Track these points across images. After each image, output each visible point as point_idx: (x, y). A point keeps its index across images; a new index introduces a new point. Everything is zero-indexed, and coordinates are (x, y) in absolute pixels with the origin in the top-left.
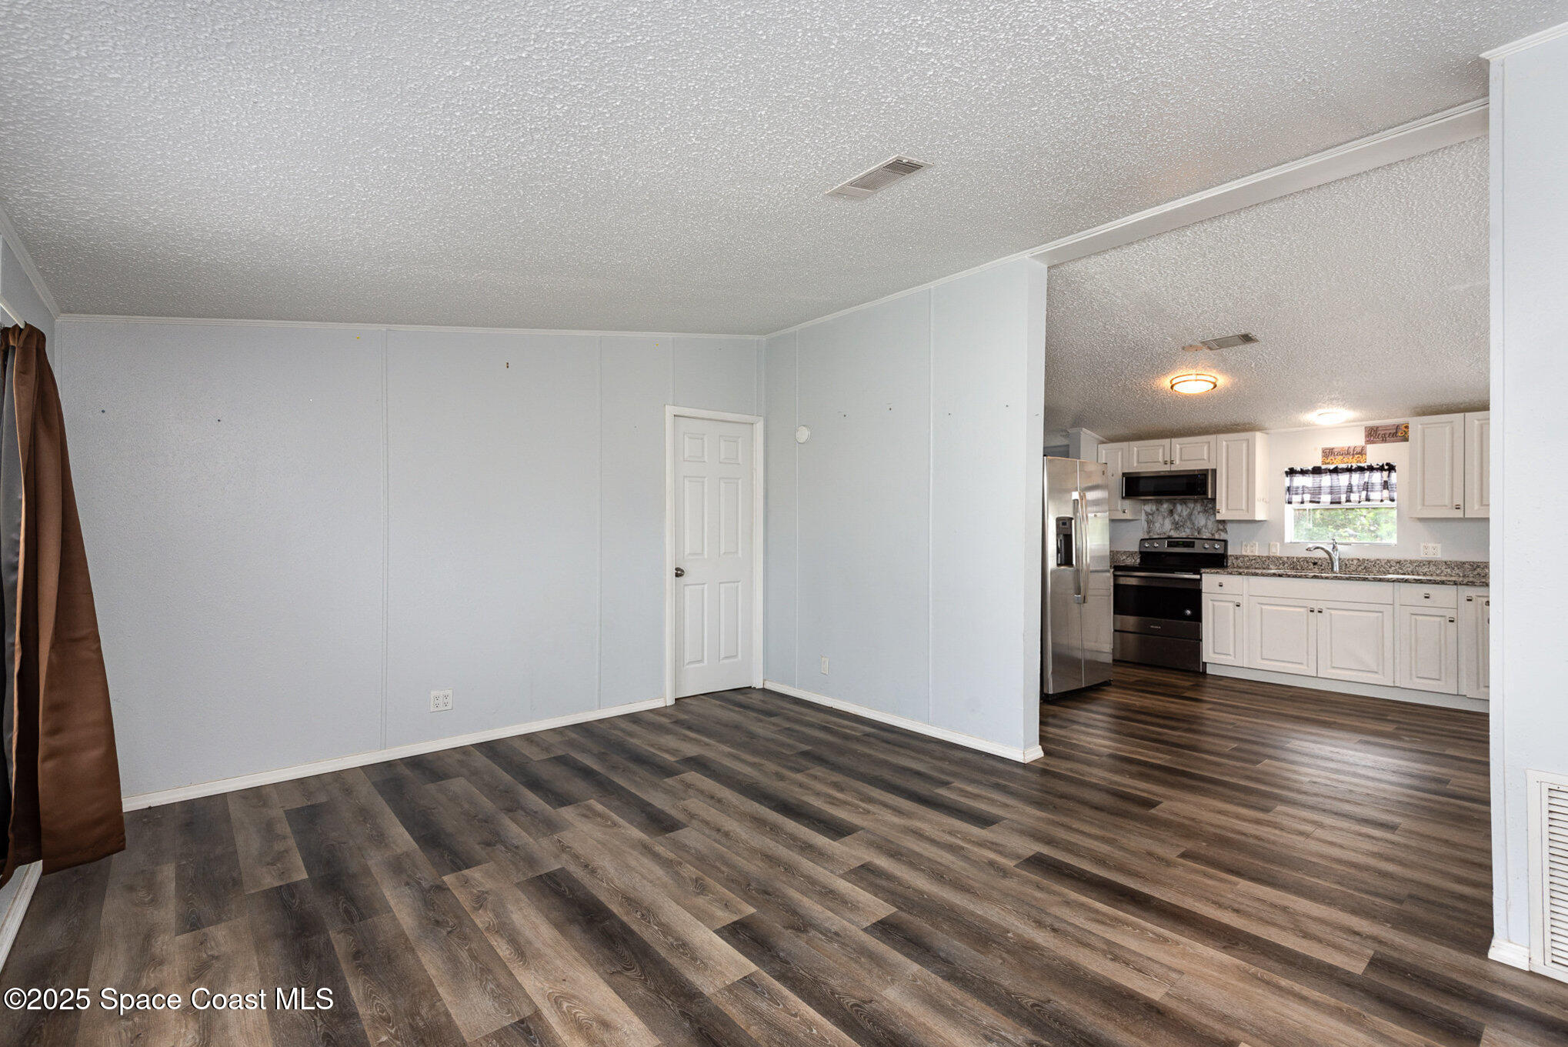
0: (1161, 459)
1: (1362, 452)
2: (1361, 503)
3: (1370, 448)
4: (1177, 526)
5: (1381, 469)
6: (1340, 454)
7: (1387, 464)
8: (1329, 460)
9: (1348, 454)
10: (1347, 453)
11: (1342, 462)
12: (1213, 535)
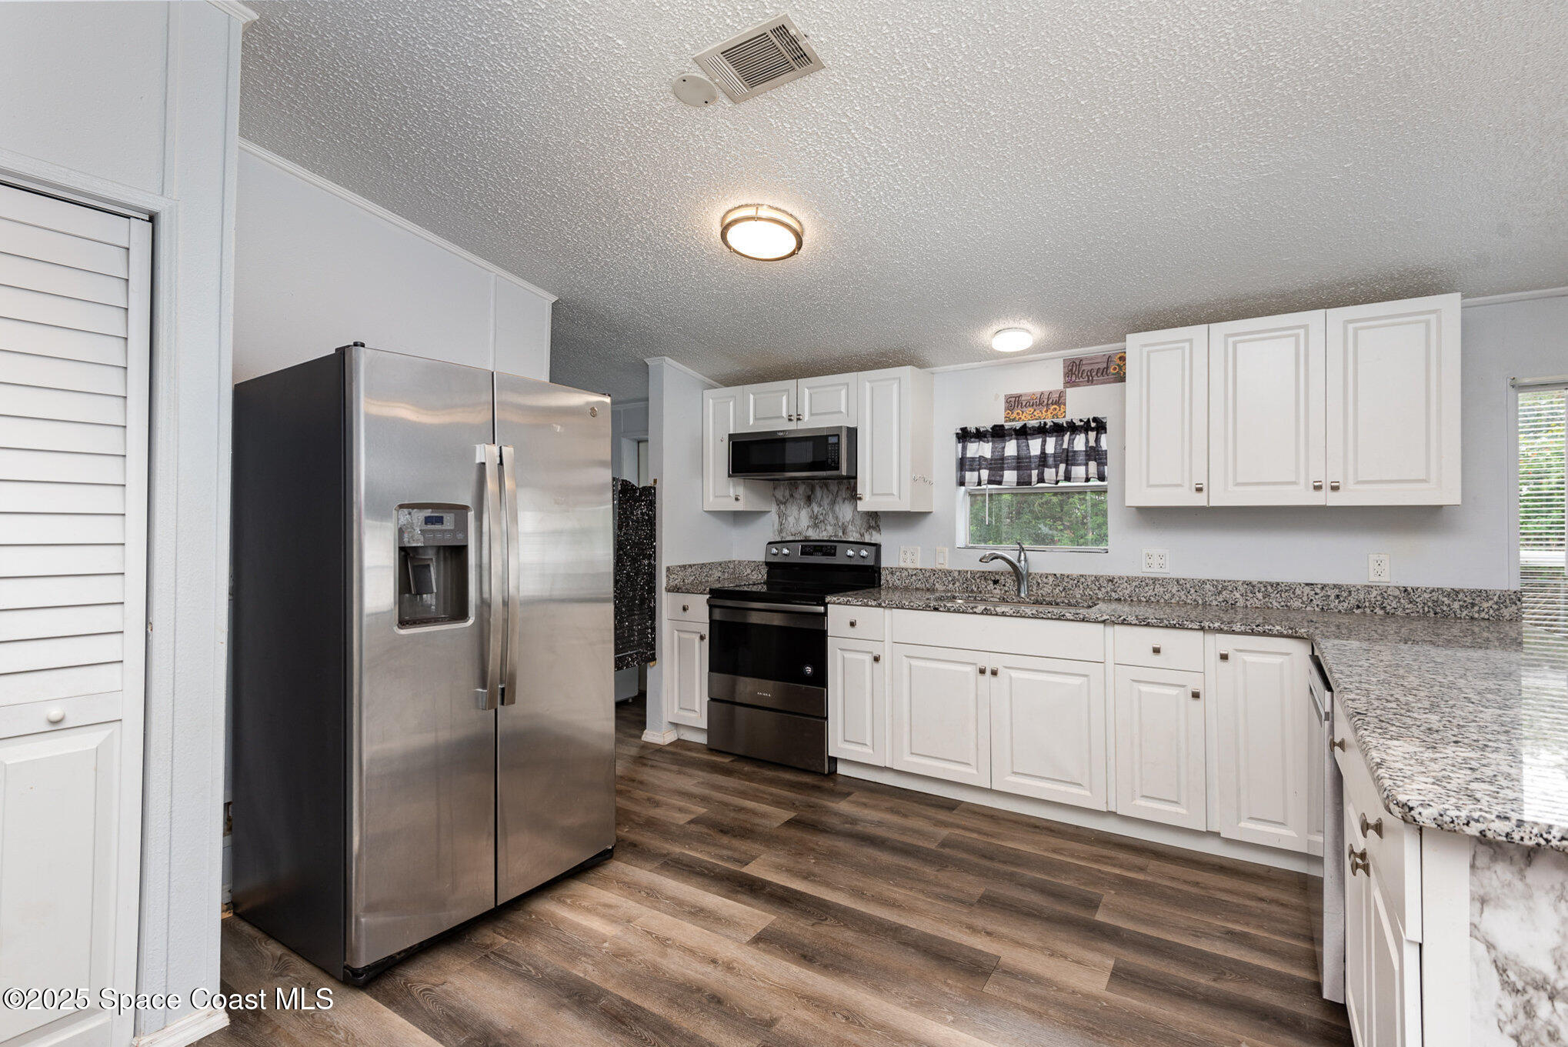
0: (785, 414)
1: (1060, 401)
2: (1060, 484)
3: (1072, 393)
4: (816, 522)
5: (1086, 428)
6: (1029, 404)
7: (1095, 420)
8: (1015, 415)
9: (1041, 404)
10: (1041, 401)
11: (1033, 417)
12: (862, 535)
